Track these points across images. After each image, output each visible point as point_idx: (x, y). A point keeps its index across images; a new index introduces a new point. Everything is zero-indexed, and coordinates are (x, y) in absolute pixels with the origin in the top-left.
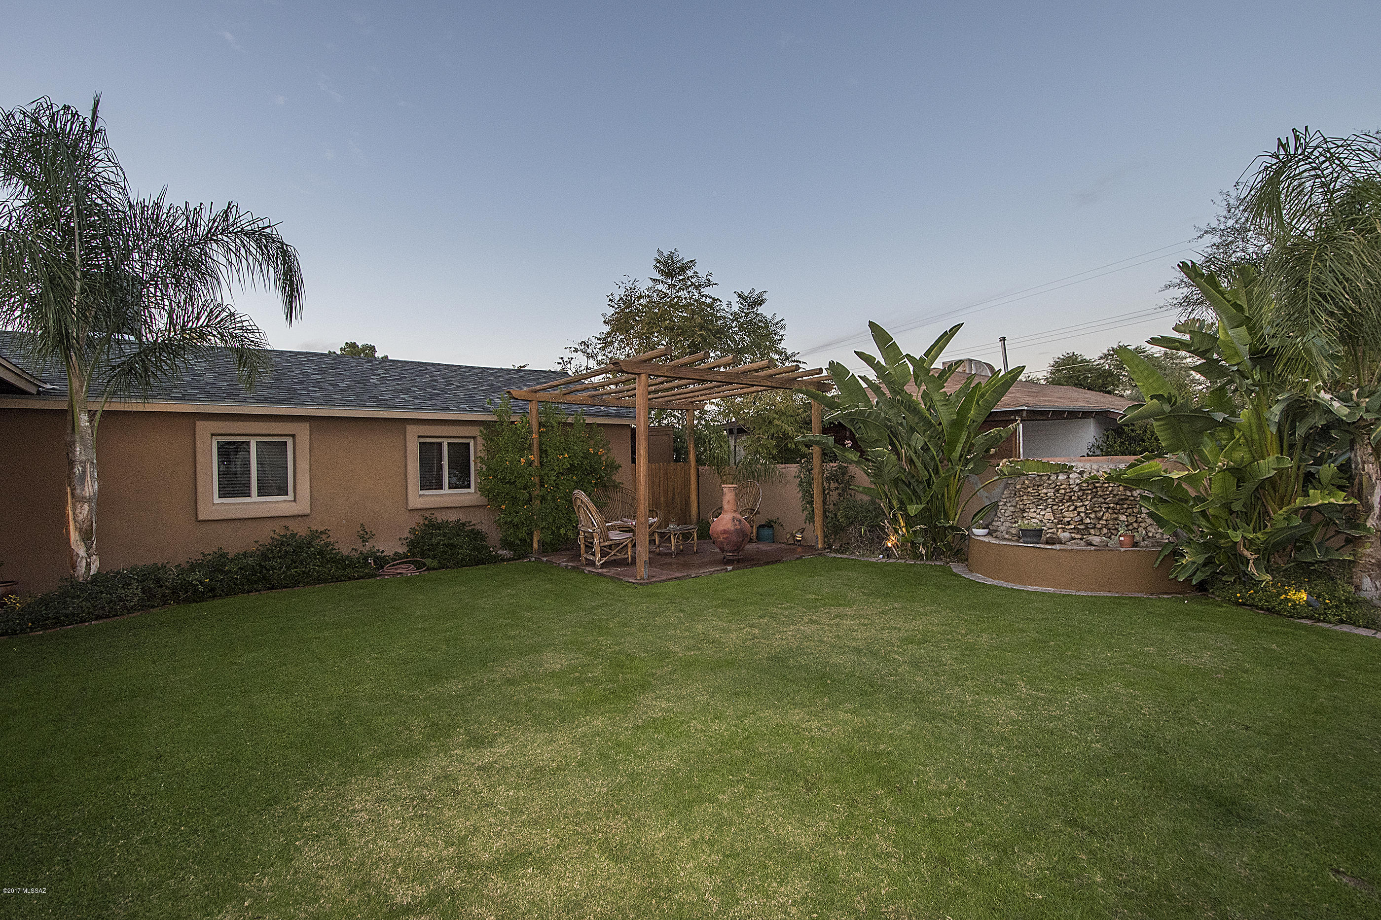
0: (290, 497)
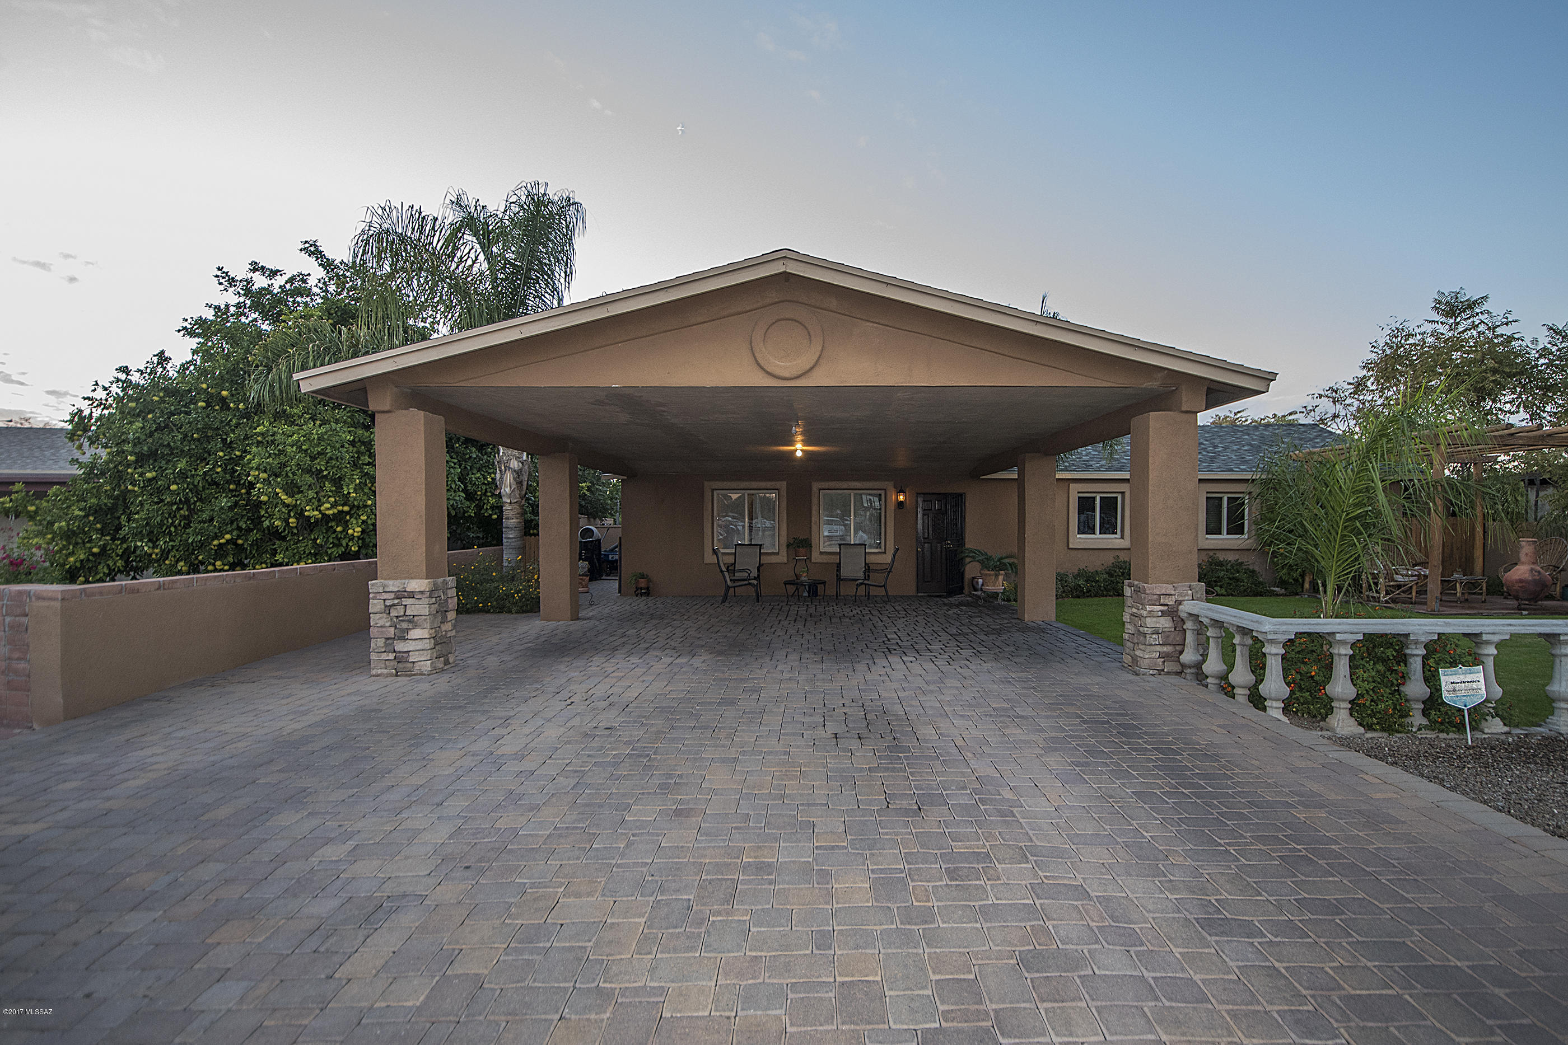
0: (1118, 536)
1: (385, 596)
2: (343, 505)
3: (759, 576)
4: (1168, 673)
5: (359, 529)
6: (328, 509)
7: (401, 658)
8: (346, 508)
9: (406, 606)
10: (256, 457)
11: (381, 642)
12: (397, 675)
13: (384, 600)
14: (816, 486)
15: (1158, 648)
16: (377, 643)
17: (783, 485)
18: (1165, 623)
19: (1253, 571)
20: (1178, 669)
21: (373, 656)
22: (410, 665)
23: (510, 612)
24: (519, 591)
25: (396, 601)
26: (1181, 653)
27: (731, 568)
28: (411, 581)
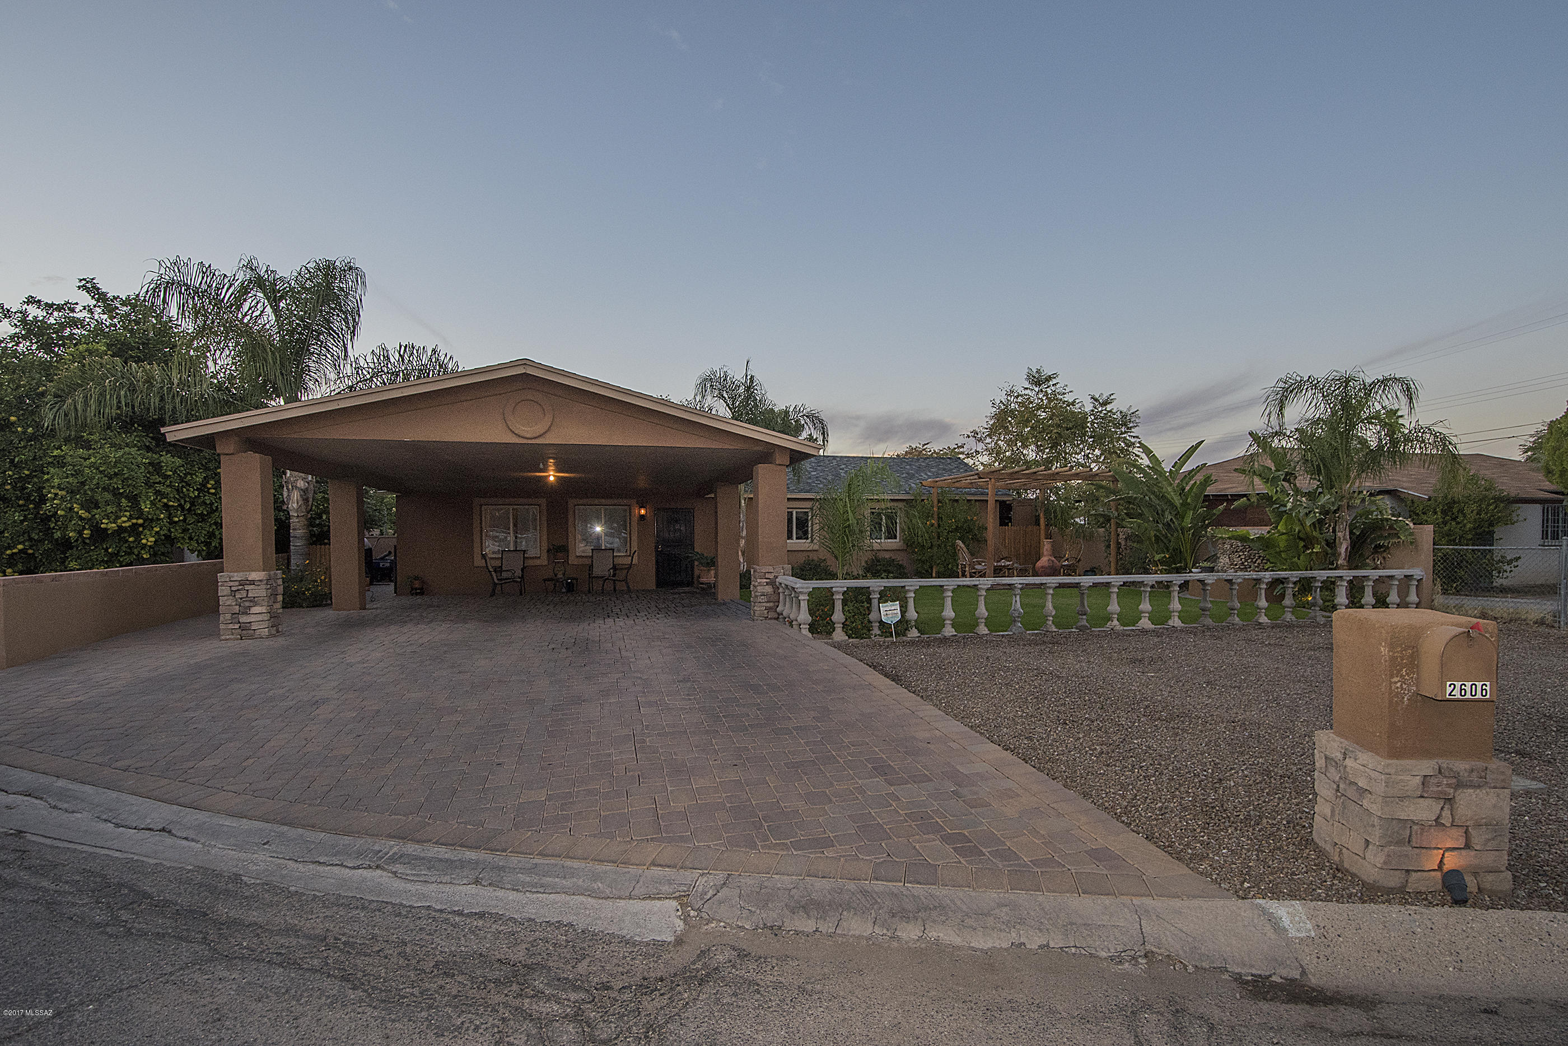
0: (809, 540)
1: (232, 584)
2: (137, 519)
3: (522, 575)
4: (771, 619)
5: (153, 539)
6: (124, 522)
7: (244, 627)
8: (140, 521)
9: (248, 590)
10: (55, 477)
11: (228, 616)
12: (242, 639)
13: (230, 587)
14: (571, 502)
15: (764, 604)
16: (225, 617)
17: (543, 501)
18: (769, 589)
19: (901, 566)
20: (776, 616)
21: (222, 626)
22: (253, 631)
23: (301, 606)
24: (309, 589)
25: (240, 587)
26: (778, 606)
27: (498, 570)
28: (251, 573)
